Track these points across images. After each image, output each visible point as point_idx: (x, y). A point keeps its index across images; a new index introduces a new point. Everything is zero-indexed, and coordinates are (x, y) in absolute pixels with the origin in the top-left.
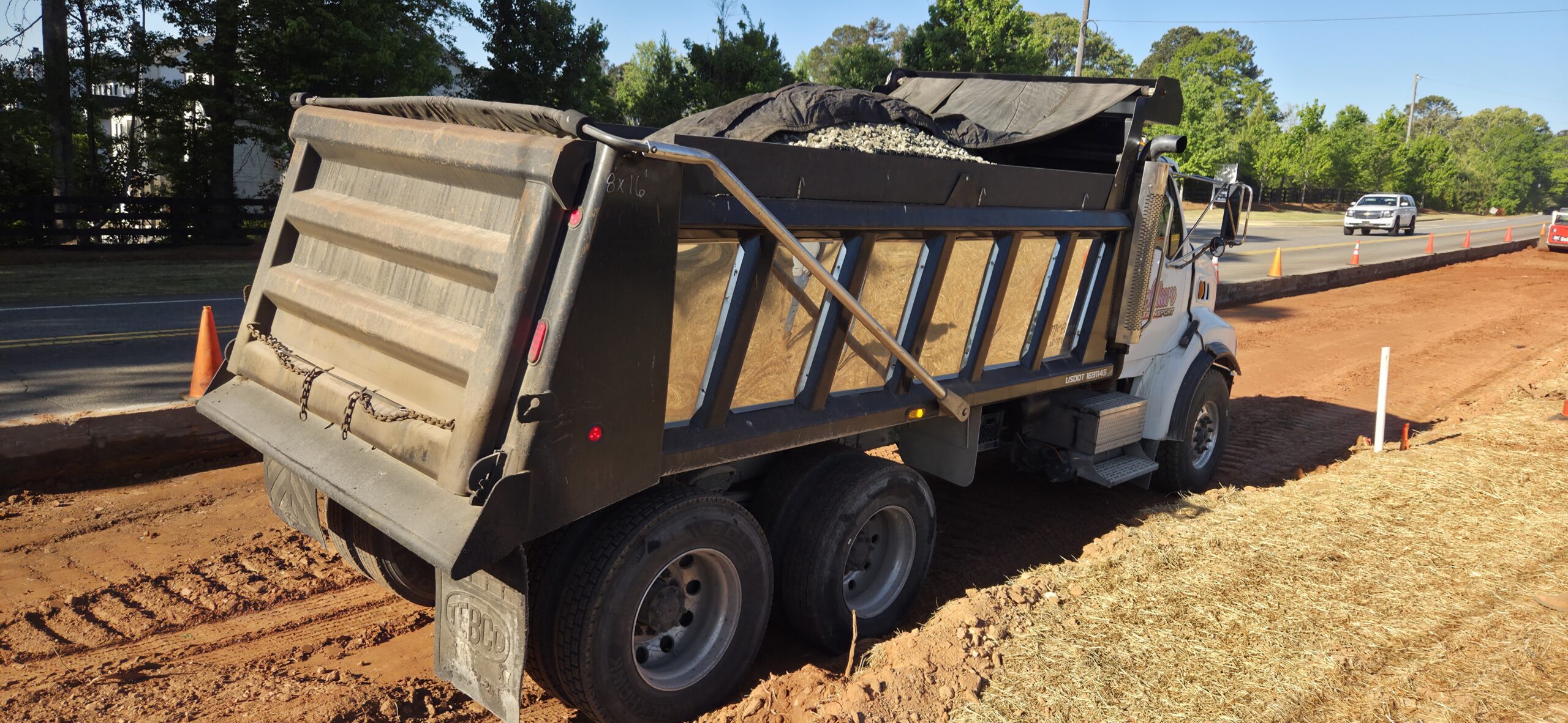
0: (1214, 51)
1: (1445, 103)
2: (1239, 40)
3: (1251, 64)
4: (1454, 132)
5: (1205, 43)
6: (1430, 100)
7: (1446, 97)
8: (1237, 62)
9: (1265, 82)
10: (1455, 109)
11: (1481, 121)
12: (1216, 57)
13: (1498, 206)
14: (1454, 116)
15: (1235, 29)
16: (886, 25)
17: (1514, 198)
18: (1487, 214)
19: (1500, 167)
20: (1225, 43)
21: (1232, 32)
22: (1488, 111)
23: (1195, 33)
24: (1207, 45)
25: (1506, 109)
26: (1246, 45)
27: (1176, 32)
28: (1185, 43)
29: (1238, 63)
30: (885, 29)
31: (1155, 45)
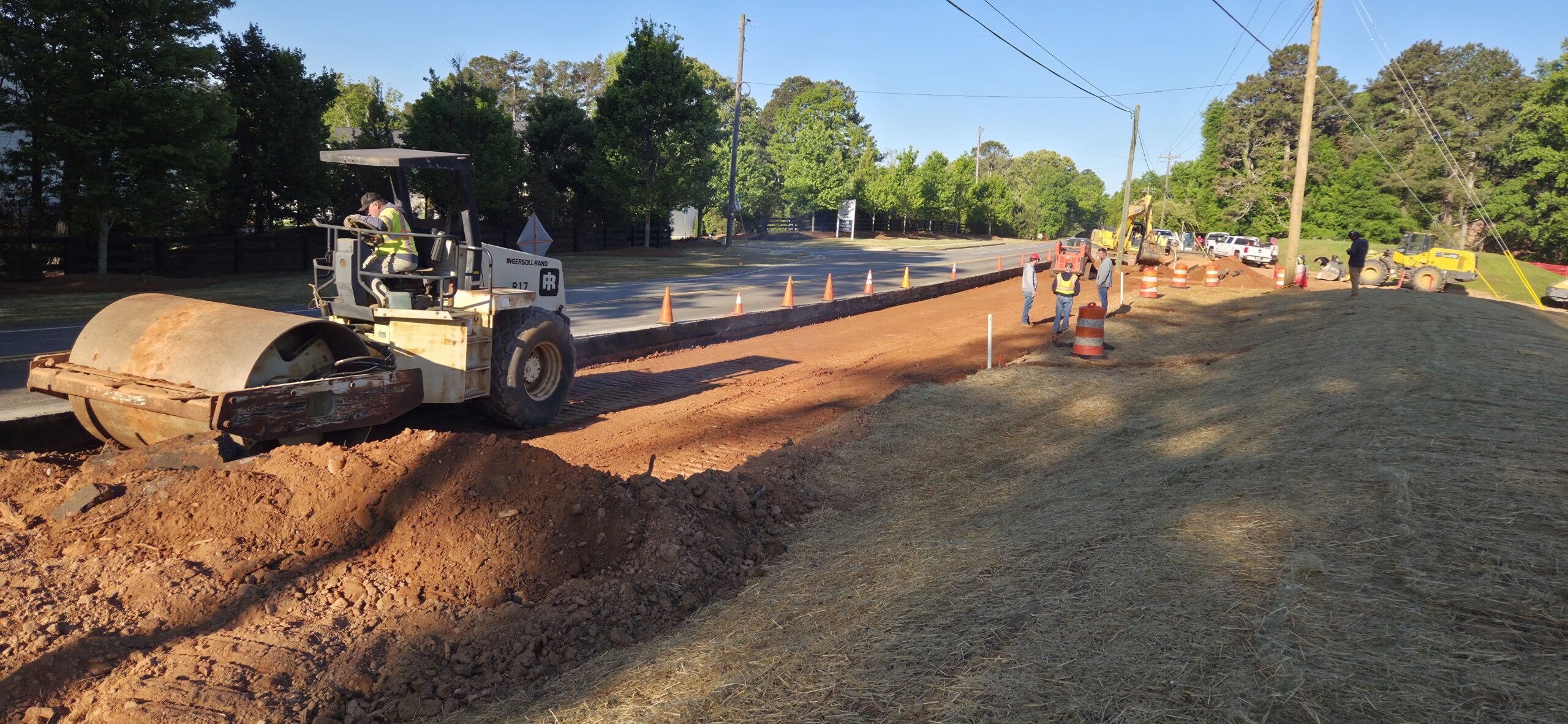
0: (824, 99)
1: (1000, 147)
2: (845, 90)
3: (855, 111)
4: (1009, 171)
5: (817, 92)
6: (990, 145)
7: (1001, 142)
8: (844, 108)
9: (867, 127)
10: (1007, 152)
11: (1027, 161)
12: (826, 105)
13: (1043, 232)
14: (1007, 158)
15: (841, 81)
16: (526, 59)
17: (1054, 226)
18: (1036, 238)
19: (1043, 200)
20: (833, 92)
21: (838, 83)
22: (1031, 154)
23: (808, 83)
24: (819, 94)
25: (1045, 152)
26: (850, 95)
27: (793, 81)
28: (800, 90)
29: (844, 111)
30: (525, 62)
31: (776, 91)
